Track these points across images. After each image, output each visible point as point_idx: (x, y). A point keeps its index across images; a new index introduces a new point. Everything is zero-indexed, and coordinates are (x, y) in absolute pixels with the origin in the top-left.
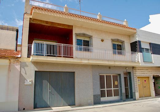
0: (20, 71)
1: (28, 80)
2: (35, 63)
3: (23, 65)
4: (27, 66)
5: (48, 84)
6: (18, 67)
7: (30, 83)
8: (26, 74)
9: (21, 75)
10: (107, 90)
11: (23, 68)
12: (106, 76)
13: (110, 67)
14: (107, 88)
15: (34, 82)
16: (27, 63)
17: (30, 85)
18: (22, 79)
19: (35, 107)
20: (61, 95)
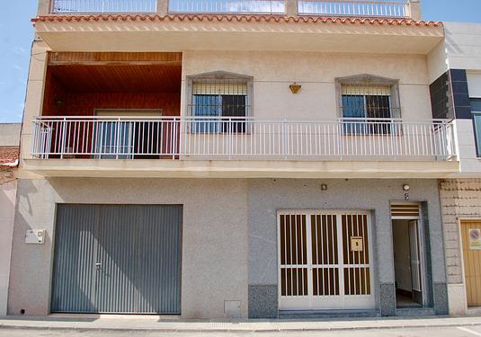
0: (17, 206)
1: (34, 231)
2: (58, 181)
3: (25, 189)
4: (34, 190)
5: (96, 241)
6: (11, 194)
7: (41, 239)
8: (31, 212)
9: (18, 216)
10: (314, 270)
11: (24, 196)
12: (313, 217)
13: (324, 185)
14: (314, 263)
15: (51, 235)
16: (34, 183)
17: (39, 244)
18: (20, 227)
19: (55, 309)
20: (133, 279)
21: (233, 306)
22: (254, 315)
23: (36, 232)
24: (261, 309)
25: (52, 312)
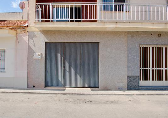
0: (28, 43)
2: (46, 32)
3: (31, 36)
4: (36, 36)
5: (63, 58)
6: (25, 38)
7: (40, 57)
8: (34, 46)
9: (29, 48)
11: (31, 39)
13: (160, 34)
15: (44, 55)
16: (36, 33)
17: (39, 59)
18: (30, 52)
19: (47, 85)
21: (120, 85)
22: (130, 88)
23: (37, 54)
24: (132, 86)
25: (45, 87)
